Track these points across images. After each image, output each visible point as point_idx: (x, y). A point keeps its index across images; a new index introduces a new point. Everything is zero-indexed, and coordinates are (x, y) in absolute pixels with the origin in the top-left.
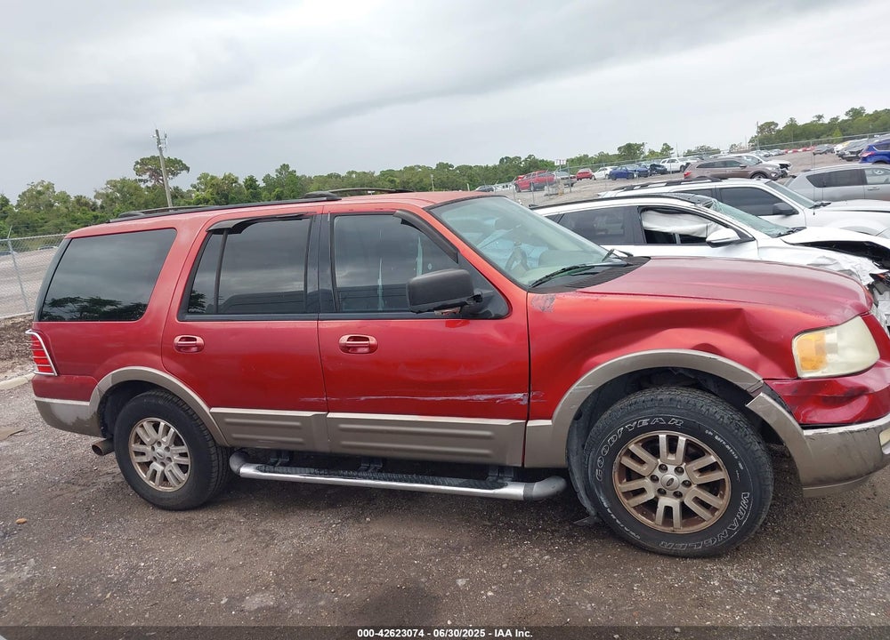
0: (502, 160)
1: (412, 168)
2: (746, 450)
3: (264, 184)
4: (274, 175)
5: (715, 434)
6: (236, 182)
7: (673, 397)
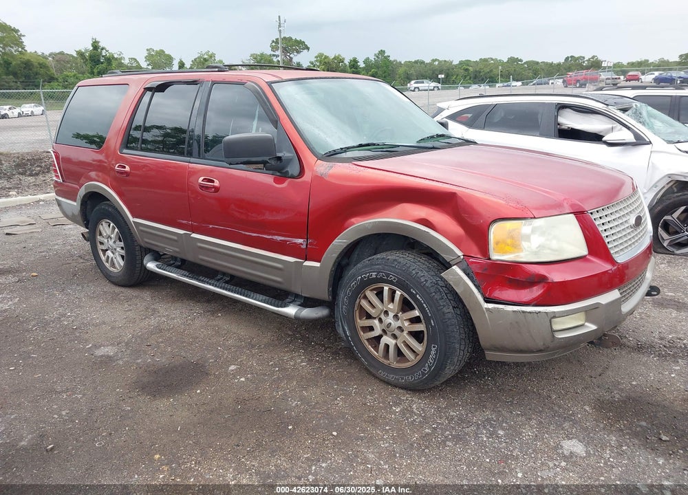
0: (567, 58)
1: (485, 60)
2: (438, 310)
3: (364, 65)
4: (372, 58)
5: (417, 294)
6: (343, 62)
7: (397, 258)
